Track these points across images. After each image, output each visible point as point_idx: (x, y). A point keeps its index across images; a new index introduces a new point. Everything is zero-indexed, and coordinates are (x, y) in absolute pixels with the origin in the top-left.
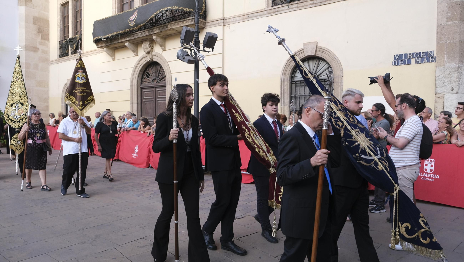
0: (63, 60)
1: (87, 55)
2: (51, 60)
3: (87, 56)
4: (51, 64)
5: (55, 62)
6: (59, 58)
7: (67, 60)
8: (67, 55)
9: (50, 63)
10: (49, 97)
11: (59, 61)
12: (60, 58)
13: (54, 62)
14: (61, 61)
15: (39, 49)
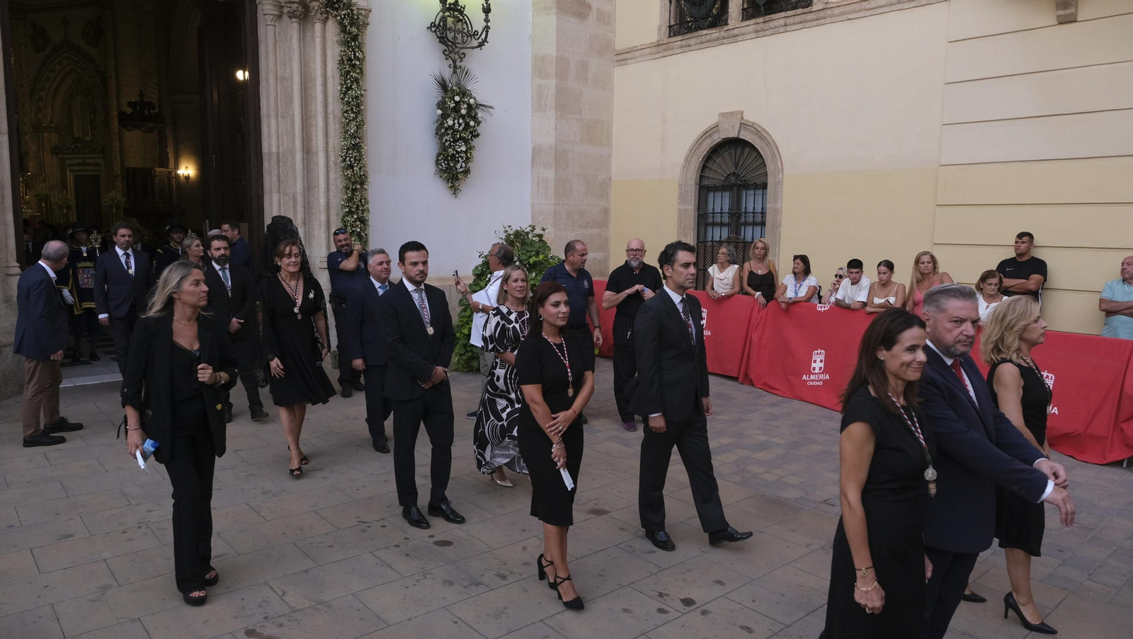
0: (692, 42)
1: (851, 13)
2: (620, 45)
3: (850, 16)
4: (626, 59)
5: (647, 51)
6: (670, 36)
7: (714, 40)
8: (719, 20)
9: (616, 58)
10: (610, 178)
11: (672, 49)
12: (679, 38)
13: (637, 54)
14: (682, 47)
15: (590, 7)
